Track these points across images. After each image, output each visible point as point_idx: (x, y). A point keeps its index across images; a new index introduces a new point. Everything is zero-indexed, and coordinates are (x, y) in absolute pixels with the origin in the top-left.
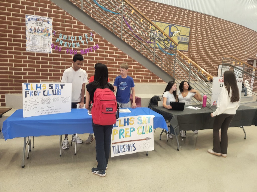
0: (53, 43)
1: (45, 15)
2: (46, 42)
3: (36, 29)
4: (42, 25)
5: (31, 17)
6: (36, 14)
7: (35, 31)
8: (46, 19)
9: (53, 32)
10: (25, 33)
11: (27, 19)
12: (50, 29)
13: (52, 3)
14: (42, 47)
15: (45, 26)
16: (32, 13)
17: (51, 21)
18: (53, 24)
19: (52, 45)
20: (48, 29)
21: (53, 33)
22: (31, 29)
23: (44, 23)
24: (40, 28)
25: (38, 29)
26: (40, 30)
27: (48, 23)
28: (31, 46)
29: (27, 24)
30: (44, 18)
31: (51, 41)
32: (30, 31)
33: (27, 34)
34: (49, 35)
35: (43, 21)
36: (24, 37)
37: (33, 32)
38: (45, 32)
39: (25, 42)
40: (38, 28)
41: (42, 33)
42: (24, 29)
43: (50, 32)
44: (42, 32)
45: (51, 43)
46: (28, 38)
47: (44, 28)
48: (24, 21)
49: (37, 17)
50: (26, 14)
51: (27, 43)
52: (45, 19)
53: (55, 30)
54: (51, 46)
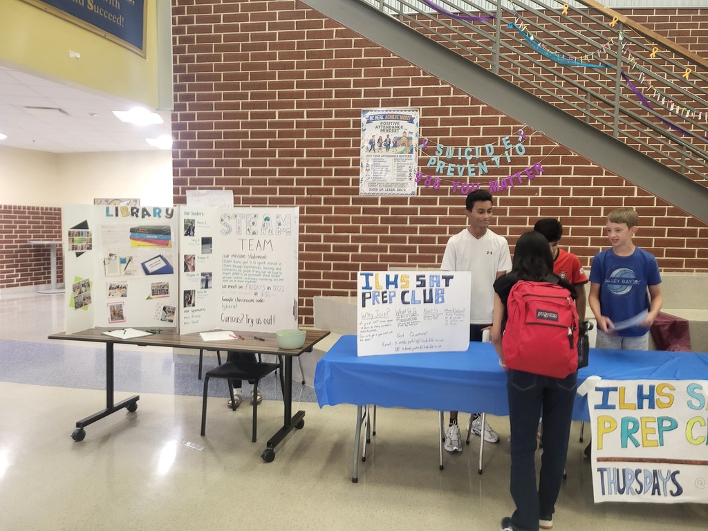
0: (420, 170)
1: (404, 103)
2: (404, 169)
3: (384, 140)
4: (397, 128)
5: (373, 113)
6: (385, 104)
7: (380, 146)
8: (407, 113)
9: (421, 142)
10: (358, 153)
11: (363, 119)
12: (413, 136)
13: (421, 71)
14: (395, 181)
15: (403, 130)
16: (375, 104)
17: (417, 116)
18: (422, 122)
19: (418, 175)
20: (410, 136)
21: (422, 146)
22: (371, 143)
23: (402, 123)
24: (392, 136)
25: (388, 140)
26: (392, 140)
27: (411, 120)
28: (370, 180)
29: (364, 130)
30: (402, 111)
31: (415, 166)
32: (370, 146)
33: (363, 152)
34: (411, 152)
35: (399, 118)
36: (357, 162)
37: (376, 147)
38: (403, 145)
39: (357, 172)
40: (388, 136)
41: (397, 148)
42: (357, 143)
43: (415, 141)
44: (395, 145)
45: (416, 170)
46: (364, 165)
47: (400, 134)
48: (357, 124)
49: (387, 111)
50: (363, 109)
51: (363, 175)
52: (403, 113)
53: (426, 138)
54: (414, 177)
